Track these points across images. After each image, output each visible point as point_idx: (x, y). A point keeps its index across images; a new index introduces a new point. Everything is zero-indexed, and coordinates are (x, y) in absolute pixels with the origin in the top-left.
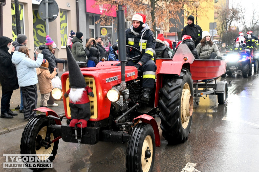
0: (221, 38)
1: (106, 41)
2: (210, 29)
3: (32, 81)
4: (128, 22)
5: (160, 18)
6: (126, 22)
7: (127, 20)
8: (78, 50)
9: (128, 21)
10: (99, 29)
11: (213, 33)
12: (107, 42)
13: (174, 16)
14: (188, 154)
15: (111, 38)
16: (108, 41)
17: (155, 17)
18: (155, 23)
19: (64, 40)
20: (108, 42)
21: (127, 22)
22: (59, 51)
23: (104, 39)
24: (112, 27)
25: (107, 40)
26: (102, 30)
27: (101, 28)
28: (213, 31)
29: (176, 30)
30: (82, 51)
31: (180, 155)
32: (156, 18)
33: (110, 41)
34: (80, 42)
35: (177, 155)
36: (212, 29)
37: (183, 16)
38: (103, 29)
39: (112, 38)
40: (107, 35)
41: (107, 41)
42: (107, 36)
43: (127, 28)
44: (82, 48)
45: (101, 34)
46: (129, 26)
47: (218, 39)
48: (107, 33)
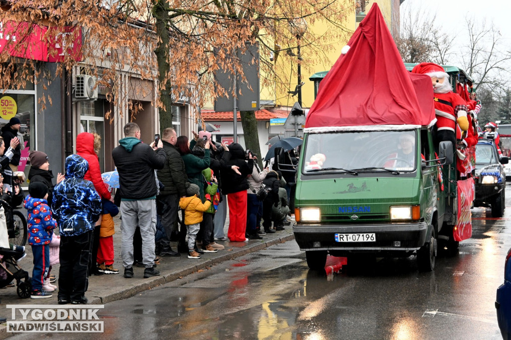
4: (87, 78)
5: (183, 70)
6: (78, 78)
7: (83, 71)
9: (86, 75)
13: (225, 63)
16: (20, 137)
17: (168, 66)
18: (168, 82)
20: (22, 141)
21: (82, 78)
24: (34, 92)
29: (235, 107)
32: (173, 68)
37: (253, 62)
38: (4, 98)
39: (32, 127)
43: (82, 95)
46: (89, 90)
48: (17, 112)
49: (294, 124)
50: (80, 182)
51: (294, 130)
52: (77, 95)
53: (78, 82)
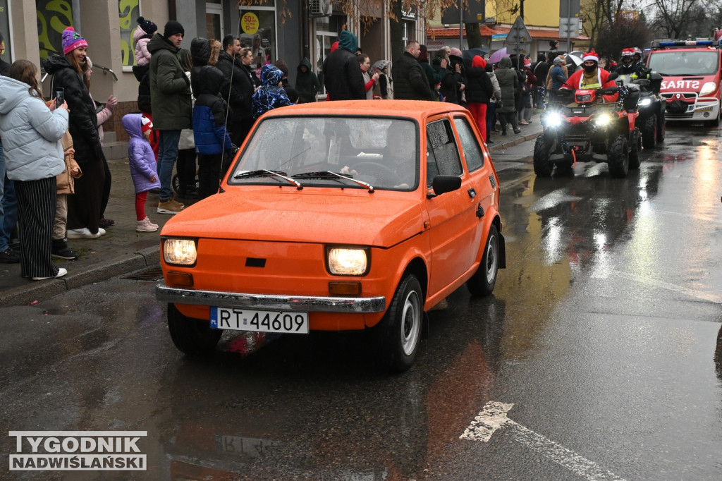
0: (595, 44)
1: (257, 50)
2: (562, 16)
3: (47, 166)
8: (162, 75)
10: (235, 16)
11: (569, 28)
12: (260, 54)
14: (488, 377)
15: (270, 42)
16: (262, 50)
19: (130, 47)
20: (263, 55)
22: (117, 80)
23: (251, 45)
24: (274, 8)
25: (261, 47)
26: (243, 19)
27: (243, 13)
28: (569, 21)
29: (462, 19)
30: (175, 78)
31: (465, 381)
33: (268, 52)
34: (169, 50)
35: (457, 378)
36: (567, 17)
38: (248, 14)
40: (259, 33)
41: (260, 51)
42: (259, 37)
44: (175, 70)
45: (242, 31)
47: (586, 46)
48: (259, 28)
49: (515, 37)
50: (272, 88)
51: (516, 43)
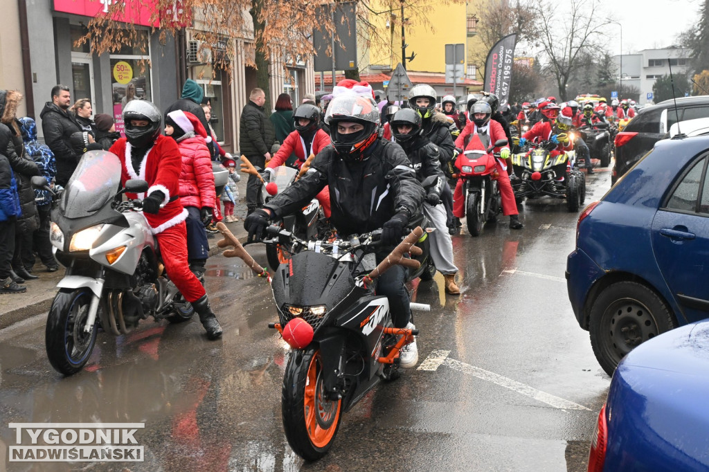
1: (131, 99)
2: (447, 62)
4: (199, 43)
6: (192, 44)
7: (197, 37)
10: (105, 66)
11: (455, 74)
15: (145, 91)
21: (195, 44)
23: (124, 95)
25: (135, 97)
26: (115, 68)
27: (114, 62)
28: (455, 67)
36: (452, 63)
38: (120, 63)
39: (148, 92)
40: (134, 82)
42: (133, 86)
43: (196, 59)
45: (114, 81)
46: (202, 55)
48: (133, 77)
49: (397, 84)
51: (397, 90)
52: (191, 60)
53: (192, 47)
